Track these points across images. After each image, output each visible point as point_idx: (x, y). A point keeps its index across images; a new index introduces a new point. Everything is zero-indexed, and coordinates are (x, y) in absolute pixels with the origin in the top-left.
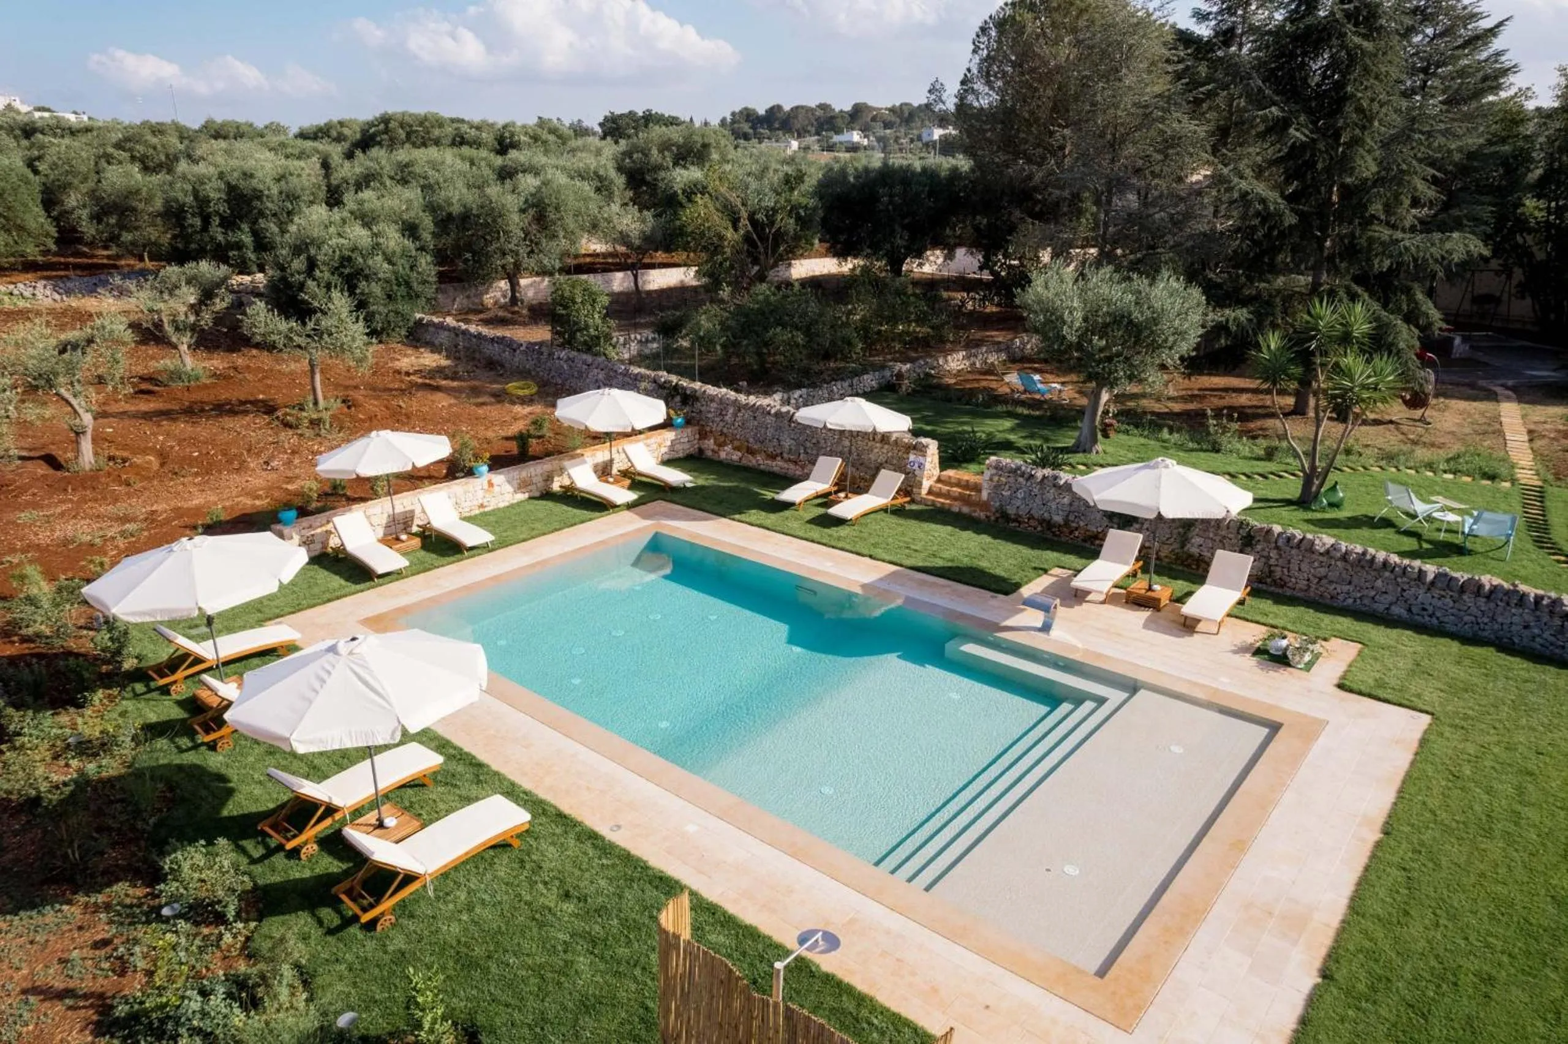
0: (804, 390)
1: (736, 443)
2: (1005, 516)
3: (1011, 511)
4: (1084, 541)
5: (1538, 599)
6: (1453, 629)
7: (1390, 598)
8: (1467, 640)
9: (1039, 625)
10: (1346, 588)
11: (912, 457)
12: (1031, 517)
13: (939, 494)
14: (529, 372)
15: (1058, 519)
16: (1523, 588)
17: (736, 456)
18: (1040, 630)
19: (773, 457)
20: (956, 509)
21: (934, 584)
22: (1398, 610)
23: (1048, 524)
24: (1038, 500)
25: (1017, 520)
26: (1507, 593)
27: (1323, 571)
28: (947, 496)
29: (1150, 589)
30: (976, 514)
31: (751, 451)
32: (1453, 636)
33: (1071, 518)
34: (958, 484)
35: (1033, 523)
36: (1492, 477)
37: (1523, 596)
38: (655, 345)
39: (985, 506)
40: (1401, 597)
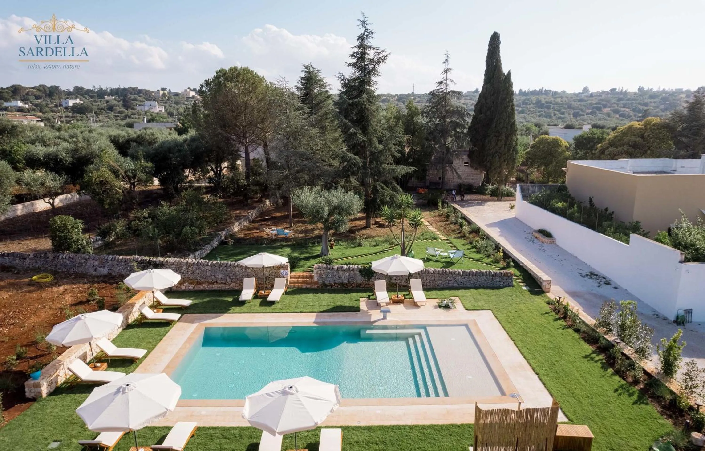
0: (199, 252)
1: (190, 281)
2: (326, 285)
3: (327, 283)
4: (356, 287)
5: (486, 272)
6: (470, 286)
7: (452, 282)
8: (476, 288)
9: (382, 317)
10: (440, 282)
11: (282, 271)
12: (335, 283)
13: (294, 283)
14: (39, 268)
15: (345, 281)
16: (482, 270)
17: (191, 287)
18: (383, 319)
19: (213, 283)
20: (305, 287)
21: (333, 315)
22: (455, 285)
23: (342, 284)
24: (337, 277)
25: (330, 285)
26: (479, 273)
27: (433, 278)
28: (298, 283)
29: (398, 297)
30: (313, 287)
31: (200, 284)
32: (473, 288)
33: (350, 280)
34: (299, 277)
35: (336, 285)
36: (435, 239)
37: (483, 273)
38: (100, 242)
39: (316, 283)
40: (455, 281)
